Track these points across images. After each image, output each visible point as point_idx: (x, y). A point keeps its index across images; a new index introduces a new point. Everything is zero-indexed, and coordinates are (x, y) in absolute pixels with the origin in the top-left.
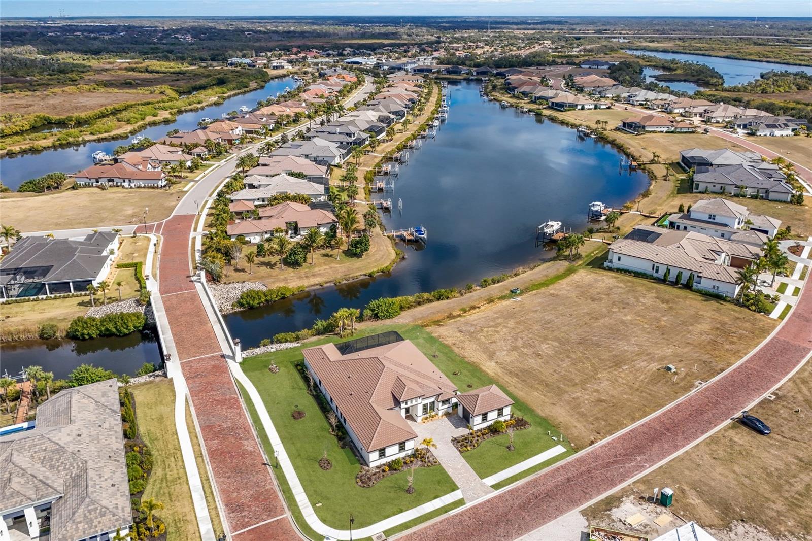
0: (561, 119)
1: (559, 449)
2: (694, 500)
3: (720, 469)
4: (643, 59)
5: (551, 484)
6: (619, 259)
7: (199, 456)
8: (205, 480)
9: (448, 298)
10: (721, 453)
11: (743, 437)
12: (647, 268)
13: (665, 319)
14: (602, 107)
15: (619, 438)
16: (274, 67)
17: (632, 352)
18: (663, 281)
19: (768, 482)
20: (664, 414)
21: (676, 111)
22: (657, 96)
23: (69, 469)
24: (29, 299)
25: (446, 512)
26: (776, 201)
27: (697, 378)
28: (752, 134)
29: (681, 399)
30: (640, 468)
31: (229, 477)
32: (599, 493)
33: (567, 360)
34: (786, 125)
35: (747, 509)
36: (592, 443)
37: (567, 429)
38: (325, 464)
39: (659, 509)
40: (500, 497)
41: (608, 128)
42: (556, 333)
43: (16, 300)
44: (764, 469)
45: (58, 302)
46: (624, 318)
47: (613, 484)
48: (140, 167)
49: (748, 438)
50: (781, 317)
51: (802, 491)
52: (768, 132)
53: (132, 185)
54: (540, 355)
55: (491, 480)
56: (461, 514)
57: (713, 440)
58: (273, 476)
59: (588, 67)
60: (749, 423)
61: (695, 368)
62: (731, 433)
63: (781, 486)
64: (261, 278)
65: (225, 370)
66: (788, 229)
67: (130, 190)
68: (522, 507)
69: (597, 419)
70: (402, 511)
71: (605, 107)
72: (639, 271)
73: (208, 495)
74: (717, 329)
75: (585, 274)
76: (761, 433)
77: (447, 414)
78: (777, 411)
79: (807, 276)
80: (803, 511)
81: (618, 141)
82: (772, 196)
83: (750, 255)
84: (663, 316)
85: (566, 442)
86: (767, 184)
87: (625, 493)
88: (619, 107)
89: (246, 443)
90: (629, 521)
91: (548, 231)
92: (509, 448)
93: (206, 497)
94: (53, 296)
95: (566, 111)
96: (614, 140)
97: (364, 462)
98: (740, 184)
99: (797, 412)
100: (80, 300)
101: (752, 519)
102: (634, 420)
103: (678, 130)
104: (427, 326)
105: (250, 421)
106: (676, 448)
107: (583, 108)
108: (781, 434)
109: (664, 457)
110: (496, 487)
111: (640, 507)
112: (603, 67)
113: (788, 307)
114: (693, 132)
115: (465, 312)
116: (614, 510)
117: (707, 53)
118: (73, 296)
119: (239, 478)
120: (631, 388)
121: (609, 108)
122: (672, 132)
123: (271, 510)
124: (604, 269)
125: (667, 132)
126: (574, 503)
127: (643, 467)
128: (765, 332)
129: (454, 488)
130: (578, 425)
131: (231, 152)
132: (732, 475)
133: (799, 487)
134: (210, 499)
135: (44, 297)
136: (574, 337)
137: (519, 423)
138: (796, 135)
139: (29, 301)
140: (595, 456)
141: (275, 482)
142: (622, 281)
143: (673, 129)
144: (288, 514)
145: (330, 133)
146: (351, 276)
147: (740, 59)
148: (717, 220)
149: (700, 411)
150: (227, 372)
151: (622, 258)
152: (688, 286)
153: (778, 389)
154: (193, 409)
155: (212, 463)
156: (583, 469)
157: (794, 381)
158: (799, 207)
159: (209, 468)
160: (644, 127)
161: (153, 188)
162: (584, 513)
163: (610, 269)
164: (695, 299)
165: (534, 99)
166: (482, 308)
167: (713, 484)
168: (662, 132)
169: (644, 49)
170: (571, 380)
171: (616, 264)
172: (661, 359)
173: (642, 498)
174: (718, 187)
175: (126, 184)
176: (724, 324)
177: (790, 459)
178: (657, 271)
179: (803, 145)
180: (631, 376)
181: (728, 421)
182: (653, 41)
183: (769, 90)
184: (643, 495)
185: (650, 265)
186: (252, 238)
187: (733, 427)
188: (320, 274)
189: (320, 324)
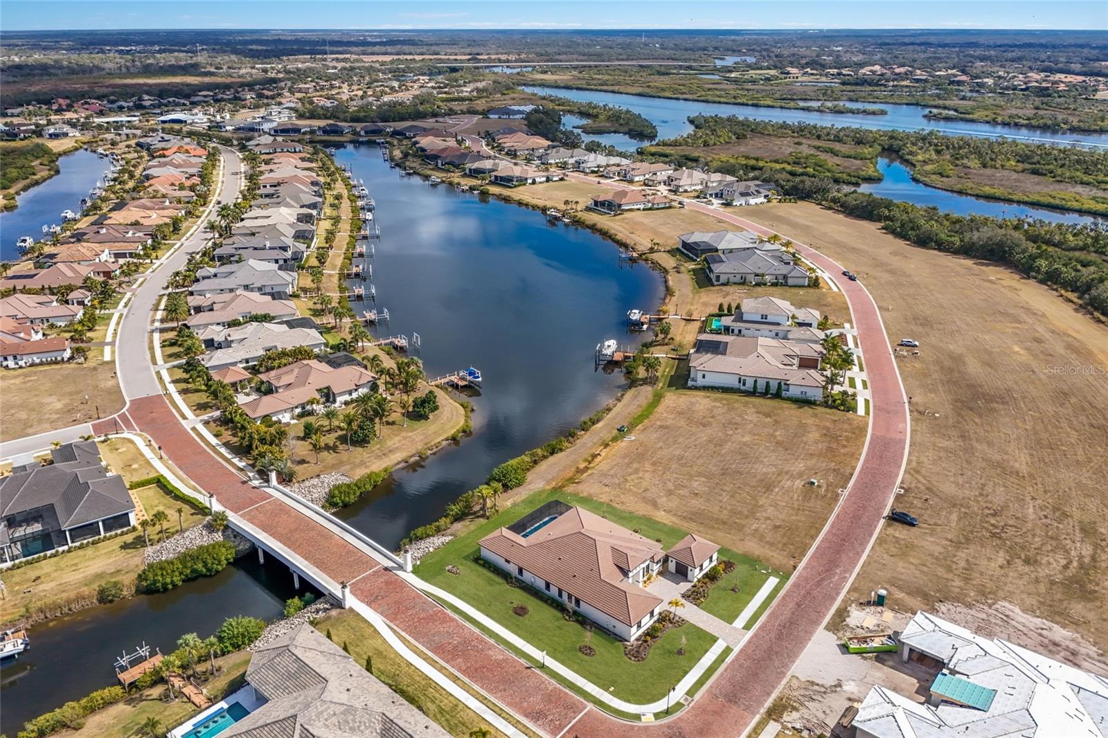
0: (517, 198)
1: (772, 582)
2: (899, 595)
3: (901, 564)
4: (551, 101)
5: (787, 613)
6: (704, 377)
7: (455, 680)
8: (483, 700)
9: (561, 450)
10: (894, 550)
11: (900, 532)
12: (732, 382)
13: (778, 433)
14: (555, 179)
15: (812, 557)
16: (51, 135)
17: (773, 474)
18: (753, 393)
19: (940, 566)
20: (832, 526)
21: (637, 179)
22: (608, 160)
23: (370, 726)
24: (45, 555)
25: (723, 661)
26: (795, 286)
27: (836, 486)
28: (728, 204)
29: (836, 510)
30: (845, 579)
31: (505, 690)
32: (828, 609)
33: (724, 494)
34: (758, 192)
35: (939, 591)
36: (795, 568)
37: (768, 560)
38: (587, 650)
39: (879, 609)
40: (756, 635)
41: (579, 209)
42: (695, 468)
43: (27, 561)
44: (931, 555)
45: (90, 551)
46: (744, 440)
47: (833, 599)
48: (22, 335)
49: (905, 532)
50: (867, 413)
51: (966, 566)
52: (742, 201)
53: (22, 363)
54: (697, 494)
55: (740, 622)
56: (737, 658)
57: (880, 541)
58: (546, 677)
59: (497, 116)
60: (898, 518)
61: (831, 479)
62: (890, 531)
63: (950, 566)
64: (334, 467)
65: (403, 585)
66: (826, 318)
67: (20, 371)
68: (780, 637)
69: (785, 544)
70: (686, 673)
71: (557, 179)
72: (726, 386)
73: (500, 713)
74: (825, 435)
75: (674, 398)
76: (913, 525)
77: (660, 573)
78: (912, 503)
79: (864, 366)
80: (974, 582)
81: (599, 226)
82: (790, 282)
83: (816, 354)
84: (775, 431)
85: (775, 572)
86: (784, 270)
87: (846, 603)
88: (574, 177)
89: (491, 653)
90: (865, 625)
91: (608, 352)
92: (733, 590)
93: (500, 715)
94: (78, 544)
95: (515, 186)
96: (595, 225)
97: (622, 639)
98: (759, 272)
99: (926, 500)
100: (120, 541)
101: (947, 598)
102: (813, 538)
103: (656, 206)
104: (563, 486)
105: (477, 631)
106: (859, 555)
107: (534, 182)
108: (925, 522)
109: (855, 565)
110: (747, 627)
111: (864, 612)
112: (516, 117)
113: (867, 401)
114: (670, 207)
115: (590, 463)
116: (848, 619)
117: (616, 88)
118: (105, 539)
119: (515, 688)
120: (793, 509)
121: (562, 179)
122: (650, 209)
123: (574, 708)
124: (690, 388)
125: (644, 210)
126: (816, 623)
127: (845, 577)
128: (862, 430)
129: (714, 639)
130: (774, 554)
131: (121, 290)
132: (912, 567)
133: (962, 564)
134: (504, 715)
135: (66, 548)
136: (714, 469)
137: (728, 566)
138: (769, 201)
139: (45, 558)
140: (804, 579)
141: (553, 681)
142: (715, 400)
143: (650, 205)
144: (590, 706)
145: (255, 249)
146: (433, 443)
147: (654, 97)
148: (770, 319)
149: (856, 518)
150: (406, 586)
151: (706, 374)
152: (777, 396)
153: (902, 482)
154: (403, 634)
155: (475, 682)
156: (803, 592)
157: (910, 473)
158: (817, 291)
159: (476, 687)
160: (620, 206)
161: (56, 362)
162: (827, 628)
163: (696, 388)
164: (791, 408)
165: (467, 171)
166: (603, 454)
167: (903, 577)
168: (639, 209)
169: (543, 85)
170: (741, 513)
171: (700, 382)
172: (800, 475)
173: (861, 604)
174: (738, 277)
175: (11, 363)
176: (828, 429)
177: (945, 542)
178: (744, 384)
179: (782, 214)
180: (787, 499)
181: (882, 521)
182: (546, 72)
183: (711, 142)
184: (861, 601)
185: (737, 378)
186: (280, 417)
187: (888, 525)
188: (397, 448)
189: (455, 509)
